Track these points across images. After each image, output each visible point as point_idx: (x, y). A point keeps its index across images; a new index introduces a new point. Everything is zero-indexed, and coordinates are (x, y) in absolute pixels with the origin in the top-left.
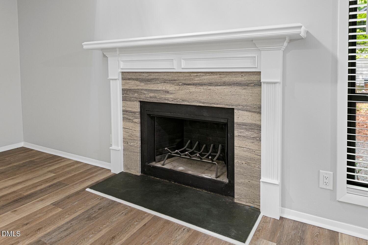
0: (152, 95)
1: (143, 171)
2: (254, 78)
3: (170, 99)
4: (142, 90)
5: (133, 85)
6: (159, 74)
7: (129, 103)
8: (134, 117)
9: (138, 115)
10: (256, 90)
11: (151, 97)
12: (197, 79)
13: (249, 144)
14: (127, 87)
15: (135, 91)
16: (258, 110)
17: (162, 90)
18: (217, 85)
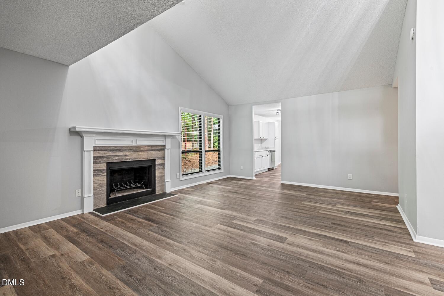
0: (117, 158)
1: (108, 203)
2: (162, 148)
3: (128, 159)
4: (109, 156)
5: (102, 154)
6: (122, 147)
7: (98, 164)
8: (103, 172)
9: (106, 171)
10: (163, 152)
11: (116, 159)
12: (142, 149)
14: (97, 155)
15: (104, 157)
16: (163, 158)
17: (124, 155)
18: (150, 150)
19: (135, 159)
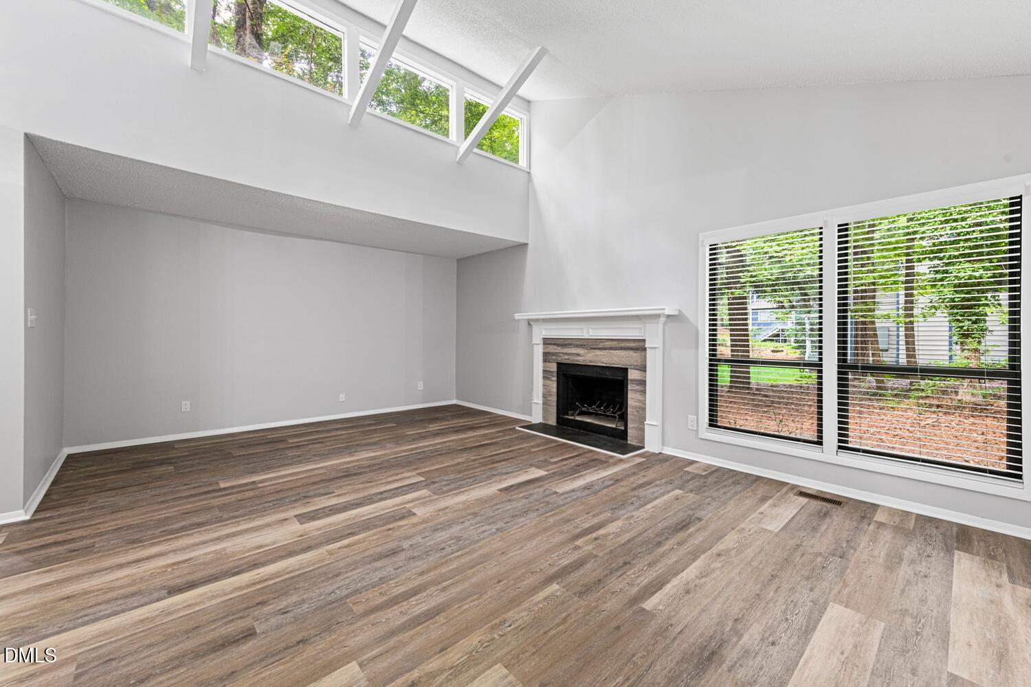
0: (566, 357)
1: (558, 422)
2: (641, 344)
3: (580, 360)
4: (559, 353)
5: (552, 349)
6: (573, 340)
7: (548, 364)
8: (552, 376)
9: (555, 374)
10: (643, 354)
11: (566, 359)
12: (601, 344)
13: (638, 396)
14: (547, 351)
15: (553, 354)
16: (643, 369)
17: (574, 353)
18: (616, 349)
19: (591, 362)
